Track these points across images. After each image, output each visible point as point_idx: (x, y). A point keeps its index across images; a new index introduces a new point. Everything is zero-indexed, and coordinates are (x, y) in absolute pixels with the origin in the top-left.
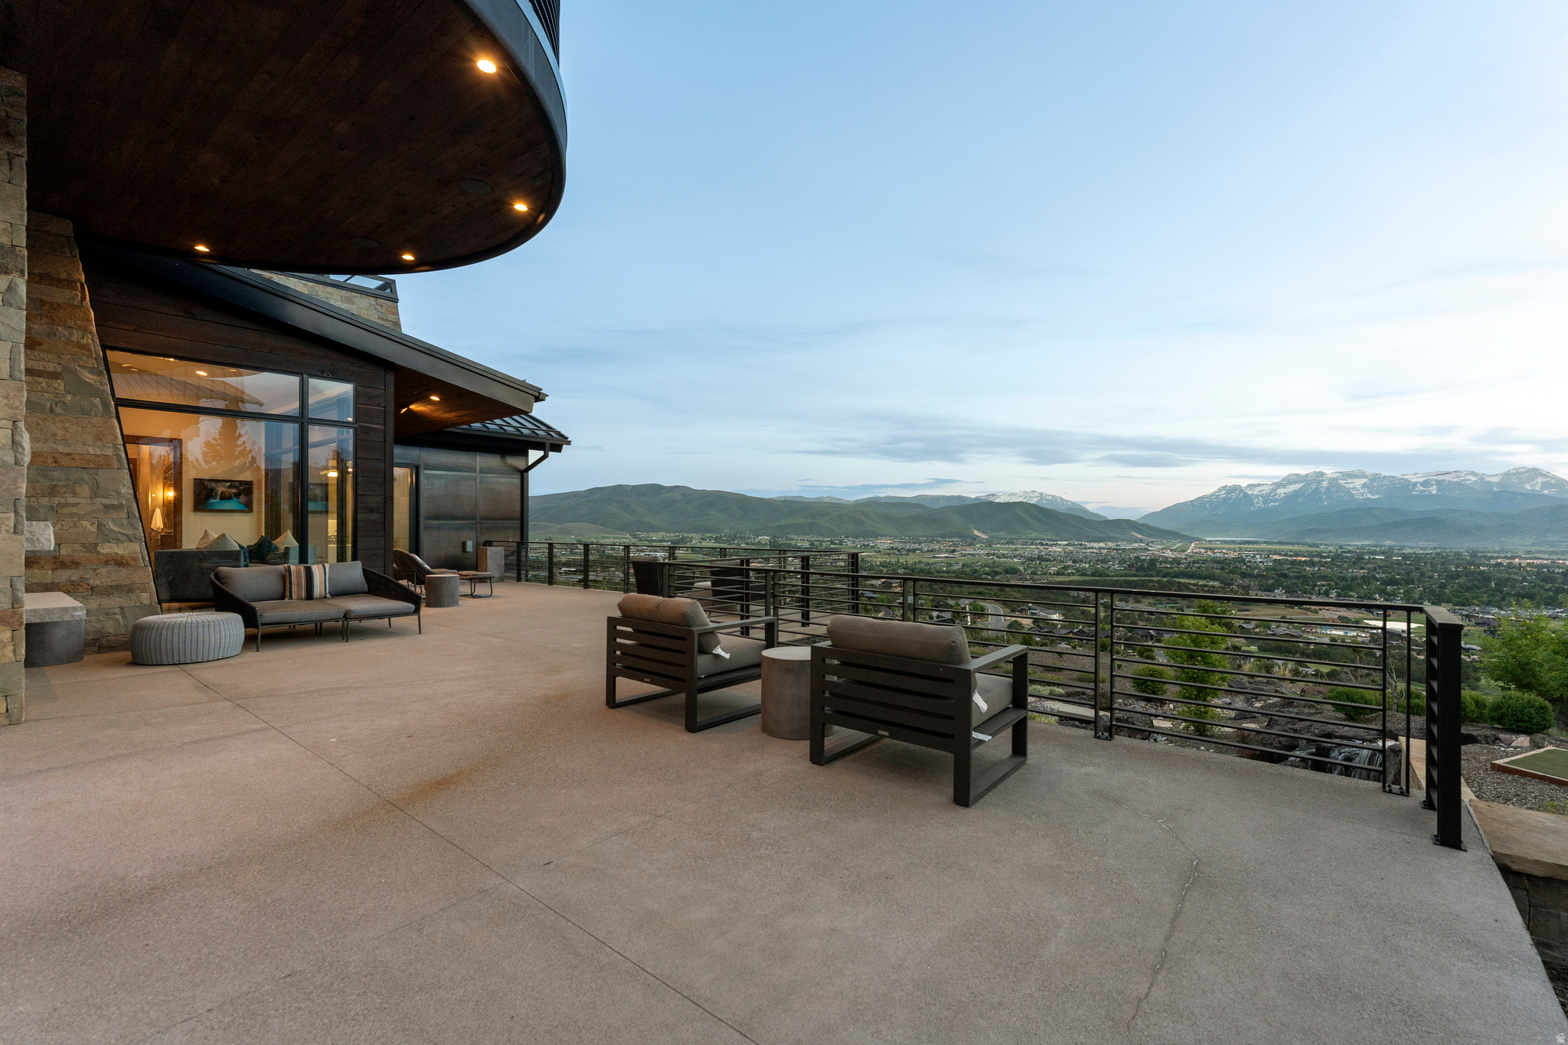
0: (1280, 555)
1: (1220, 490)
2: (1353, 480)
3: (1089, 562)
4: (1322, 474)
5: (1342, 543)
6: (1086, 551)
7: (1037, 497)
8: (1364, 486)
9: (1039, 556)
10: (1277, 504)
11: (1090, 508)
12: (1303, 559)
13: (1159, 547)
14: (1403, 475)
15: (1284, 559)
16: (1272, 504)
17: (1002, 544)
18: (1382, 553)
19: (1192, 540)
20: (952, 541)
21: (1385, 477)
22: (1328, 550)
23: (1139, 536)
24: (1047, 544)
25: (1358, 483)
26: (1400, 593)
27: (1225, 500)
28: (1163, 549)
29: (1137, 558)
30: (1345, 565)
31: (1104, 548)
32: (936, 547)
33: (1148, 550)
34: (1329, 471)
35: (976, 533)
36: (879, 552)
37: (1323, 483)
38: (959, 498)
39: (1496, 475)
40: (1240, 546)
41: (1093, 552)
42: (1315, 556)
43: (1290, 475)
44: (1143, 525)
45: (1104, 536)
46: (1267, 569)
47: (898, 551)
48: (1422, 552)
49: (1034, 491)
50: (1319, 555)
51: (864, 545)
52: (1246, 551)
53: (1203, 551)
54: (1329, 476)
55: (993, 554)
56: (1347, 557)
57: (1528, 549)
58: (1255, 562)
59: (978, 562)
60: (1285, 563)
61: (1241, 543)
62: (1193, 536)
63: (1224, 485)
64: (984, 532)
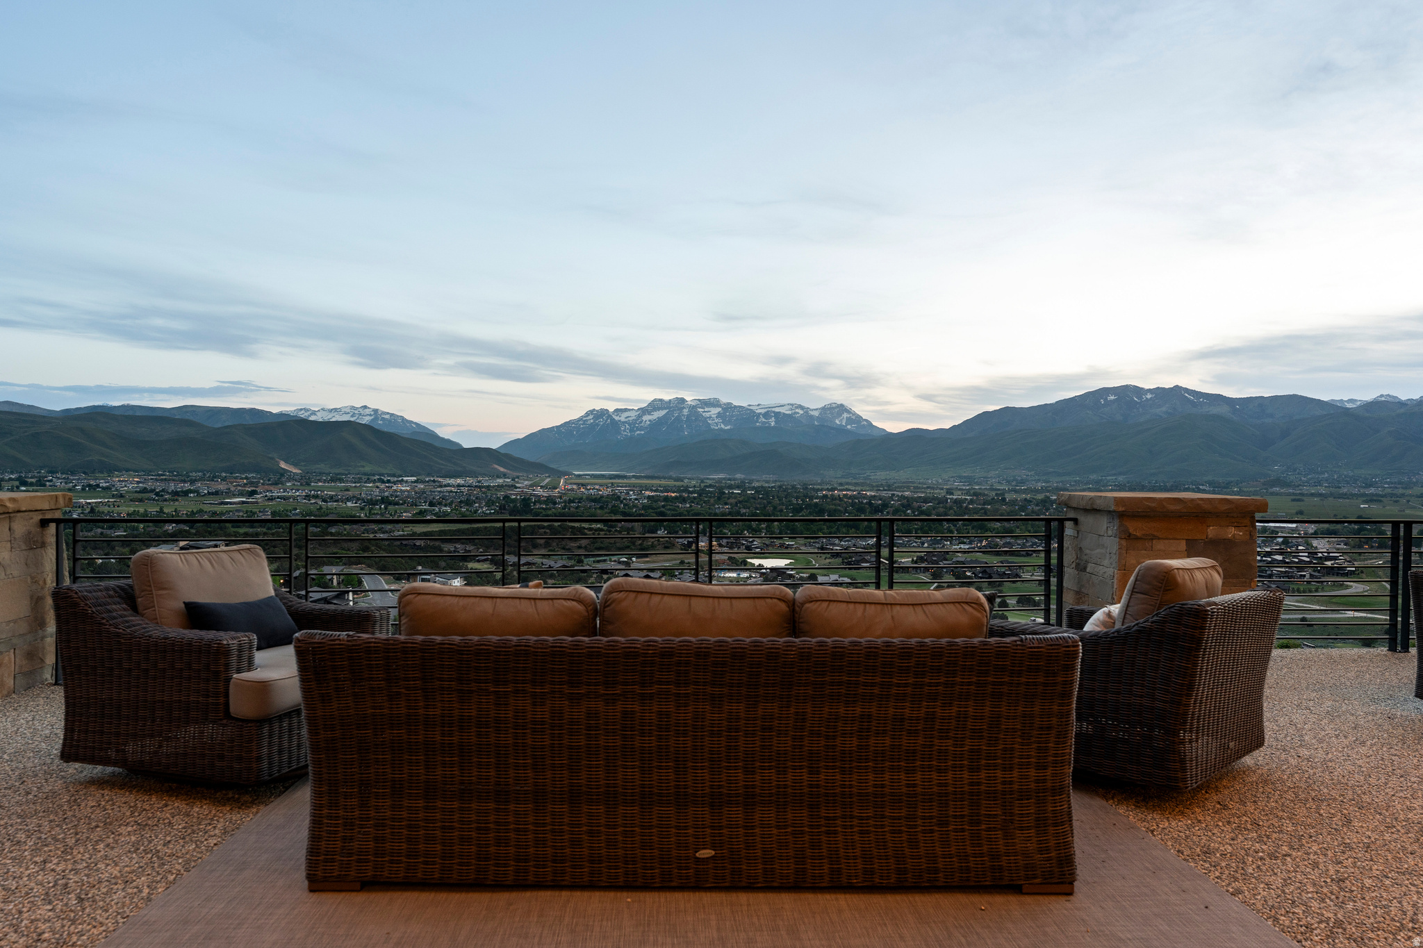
0: (652, 490)
1: (587, 414)
2: (709, 409)
3: (450, 505)
4: (683, 400)
5: (702, 477)
6: (442, 489)
7: (370, 415)
8: (719, 415)
9: (383, 498)
10: (643, 432)
11: (444, 433)
12: (673, 495)
13: (526, 483)
14: (749, 405)
15: (657, 496)
16: (638, 432)
17: (325, 481)
18: (738, 487)
19: (561, 474)
20: (246, 478)
21: (735, 407)
22: (692, 485)
23: (502, 469)
24: (389, 481)
25: (714, 411)
26: (763, 528)
27: (593, 426)
28: (531, 486)
29: (506, 497)
30: (712, 500)
31: (463, 486)
32: (222, 487)
33: (516, 488)
34: (689, 397)
35: (283, 465)
36: (122, 496)
37: (685, 410)
38: (253, 412)
39: (816, 409)
40: (611, 481)
41: (451, 492)
42: (683, 491)
43: (655, 400)
44: (506, 455)
45: (460, 469)
46: (645, 507)
47: (157, 494)
48: (767, 485)
49: (365, 407)
50: (686, 490)
51: (90, 486)
52: (618, 486)
53: (575, 487)
54: (690, 403)
55: (316, 497)
56: (711, 492)
57: (840, 481)
58: (630, 499)
59: (296, 509)
60: (659, 500)
61: (611, 477)
62: (560, 469)
63: (591, 409)
64: (295, 465)
